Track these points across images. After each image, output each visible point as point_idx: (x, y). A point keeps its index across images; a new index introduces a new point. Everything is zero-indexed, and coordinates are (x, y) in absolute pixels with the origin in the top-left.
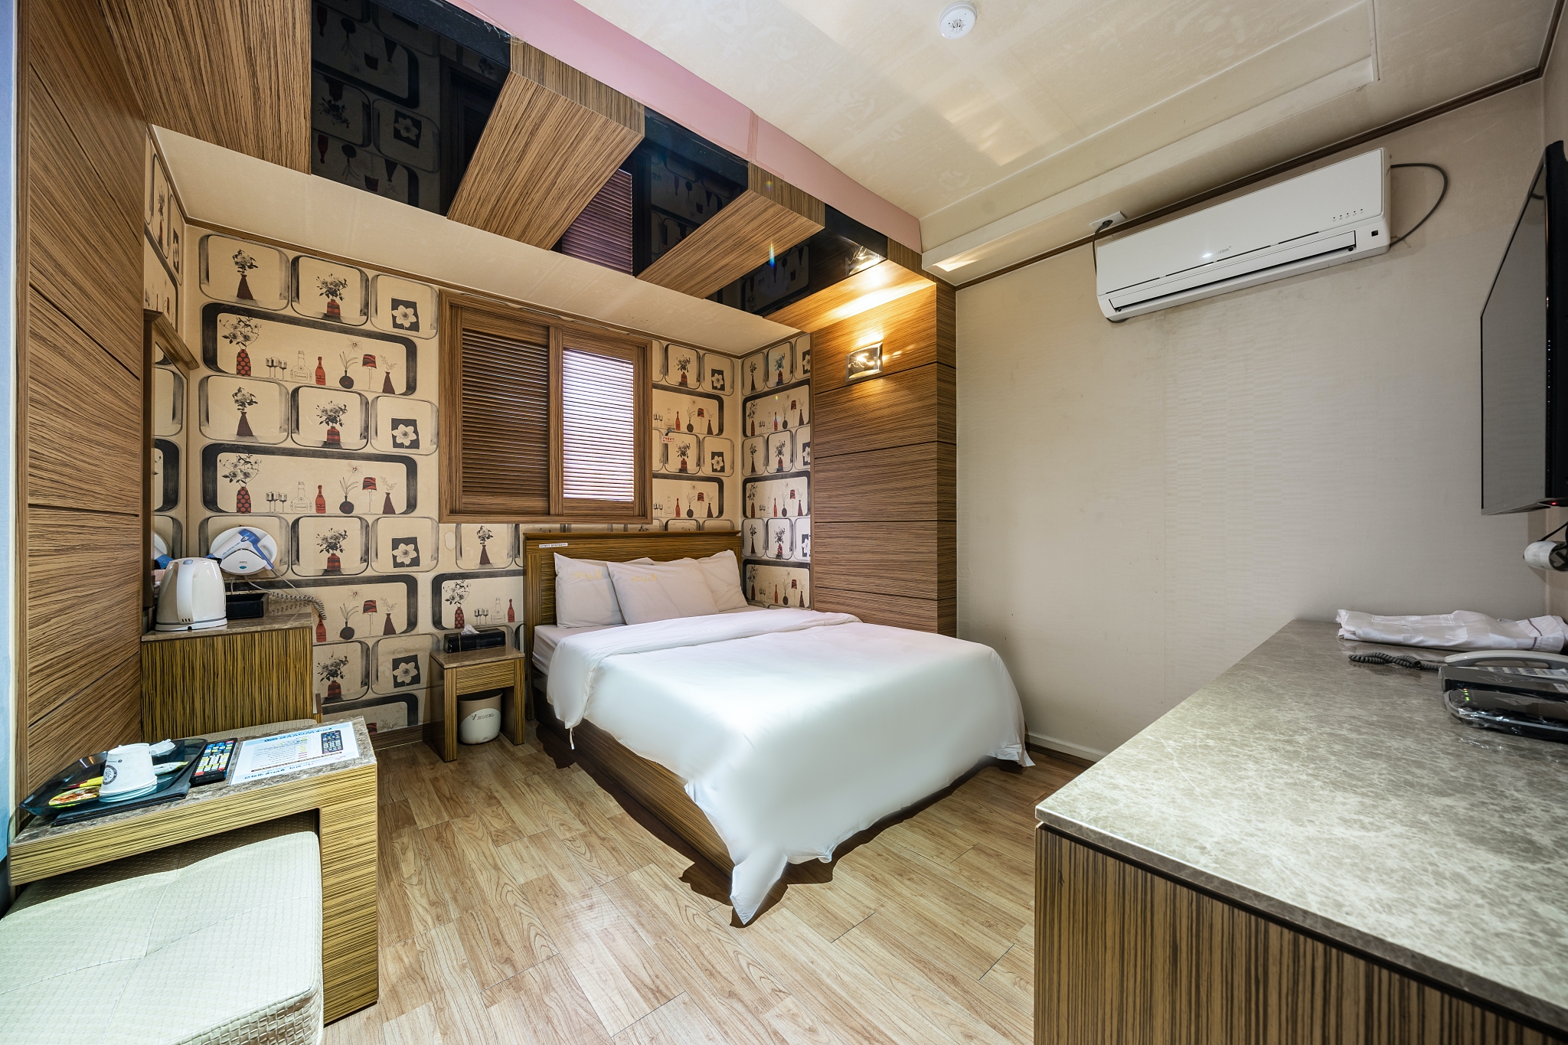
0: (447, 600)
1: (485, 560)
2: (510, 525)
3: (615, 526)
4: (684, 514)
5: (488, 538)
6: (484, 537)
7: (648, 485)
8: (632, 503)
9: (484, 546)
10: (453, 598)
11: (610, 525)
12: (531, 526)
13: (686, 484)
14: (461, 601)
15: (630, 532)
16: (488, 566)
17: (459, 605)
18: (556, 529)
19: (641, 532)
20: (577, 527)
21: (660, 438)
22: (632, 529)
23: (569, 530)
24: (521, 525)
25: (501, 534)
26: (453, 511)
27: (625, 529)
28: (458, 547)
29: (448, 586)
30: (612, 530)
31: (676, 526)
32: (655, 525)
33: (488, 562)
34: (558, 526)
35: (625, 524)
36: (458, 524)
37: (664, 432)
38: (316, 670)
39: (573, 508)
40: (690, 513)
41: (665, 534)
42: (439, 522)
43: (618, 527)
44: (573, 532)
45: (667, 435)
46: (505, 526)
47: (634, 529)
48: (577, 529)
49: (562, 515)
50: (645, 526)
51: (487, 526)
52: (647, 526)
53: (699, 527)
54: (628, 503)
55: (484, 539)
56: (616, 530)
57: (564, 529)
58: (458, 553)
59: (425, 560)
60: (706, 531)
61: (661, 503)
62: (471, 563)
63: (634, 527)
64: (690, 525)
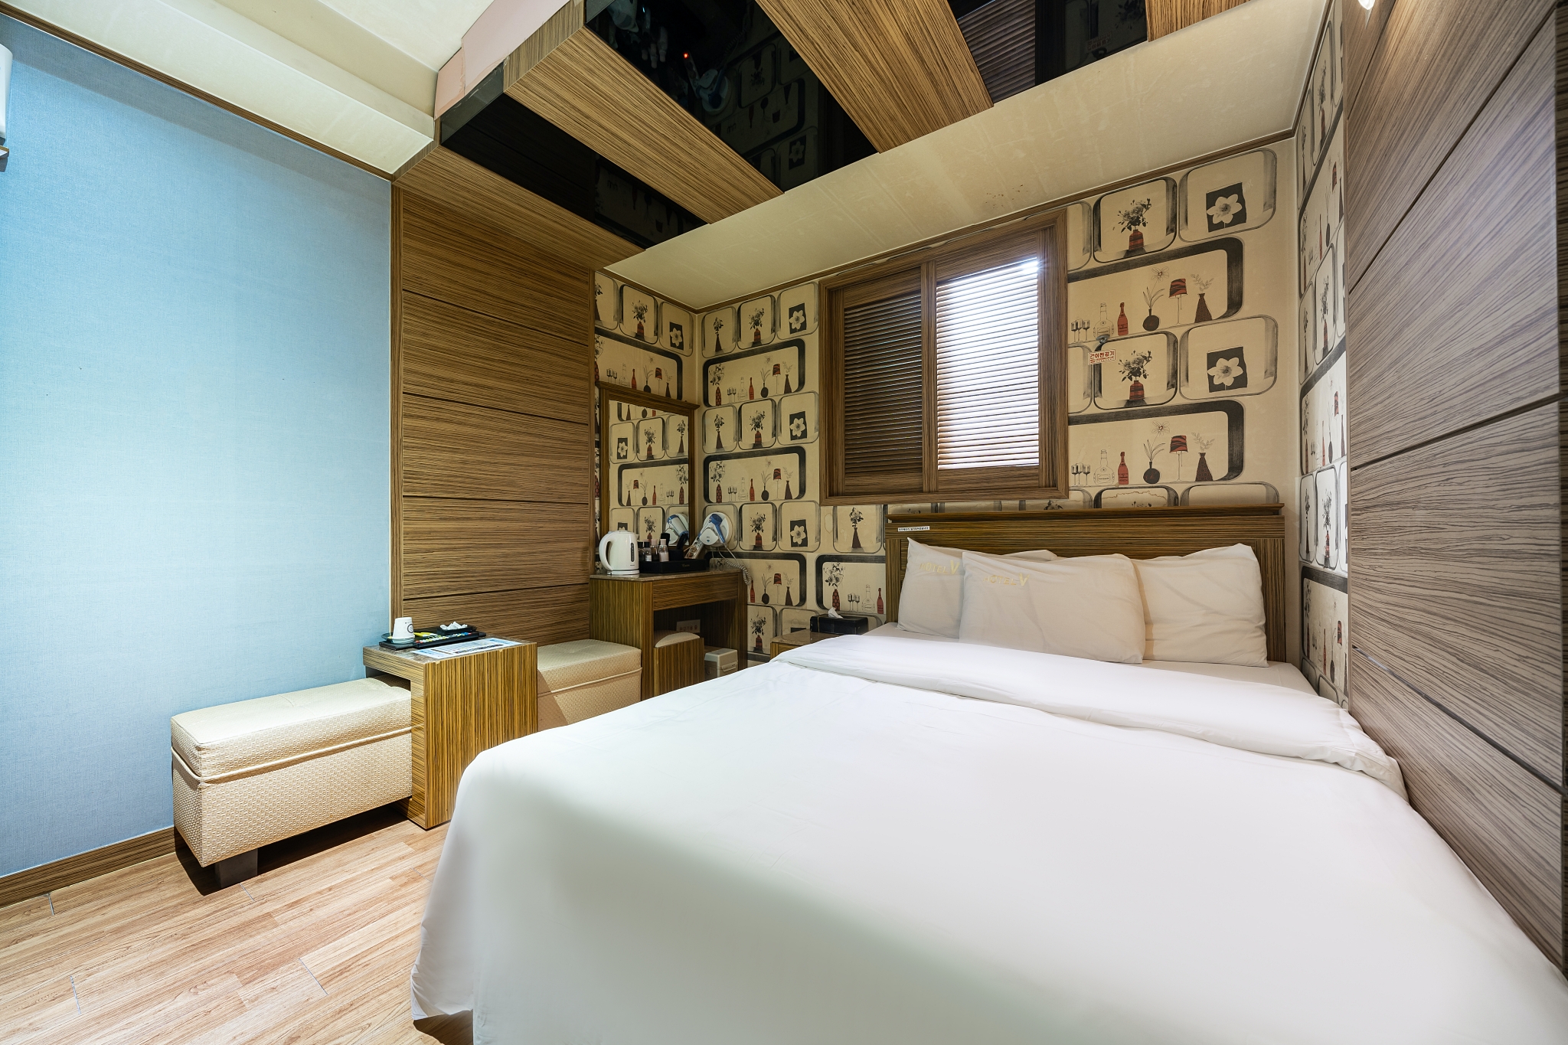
0: (827, 581)
1: (856, 544)
2: (879, 506)
3: (1004, 503)
4: (1136, 477)
5: (859, 521)
6: (856, 519)
7: (1059, 437)
8: (1035, 468)
9: (856, 529)
10: (831, 580)
11: (997, 502)
12: (899, 506)
13: (1143, 427)
14: (837, 584)
15: (1028, 510)
16: (859, 550)
17: (836, 588)
18: (926, 509)
19: (1049, 511)
20: (951, 505)
21: (1085, 357)
22: (1032, 506)
23: (942, 509)
24: (889, 506)
25: (871, 514)
26: (832, 493)
27: (1022, 507)
28: (835, 529)
29: (827, 566)
30: (1000, 508)
31: (1115, 498)
32: (1076, 499)
33: (859, 546)
34: (929, 505)
35: (1022, 501)
36: (835, 507)
37: (1093, 345)
38: (750, 625)
39: (951, 482)
40: (1152, 476)
41: (1096, 511)
42: (820, 505)
43: (1010, 504)
44: (946, 513)
45: (1099, 348)
46: (874, 506)
47: (1037, 506)
48: (951, 509)
49: (937, 492)
50: (1055, 502)
51: (858, 508)
52: (1060, 502)
53: (1174, 499)
54: (1029, 468)
55: (855, 522)
56: (1007, 508)
57: (935, 509)
58: (835, 536)
59: (812, 542)
60: (1192, 505)
61: (1086, 464)
62: (845, 547)
63: (1036, 503)
64: (1155, 497)
